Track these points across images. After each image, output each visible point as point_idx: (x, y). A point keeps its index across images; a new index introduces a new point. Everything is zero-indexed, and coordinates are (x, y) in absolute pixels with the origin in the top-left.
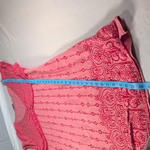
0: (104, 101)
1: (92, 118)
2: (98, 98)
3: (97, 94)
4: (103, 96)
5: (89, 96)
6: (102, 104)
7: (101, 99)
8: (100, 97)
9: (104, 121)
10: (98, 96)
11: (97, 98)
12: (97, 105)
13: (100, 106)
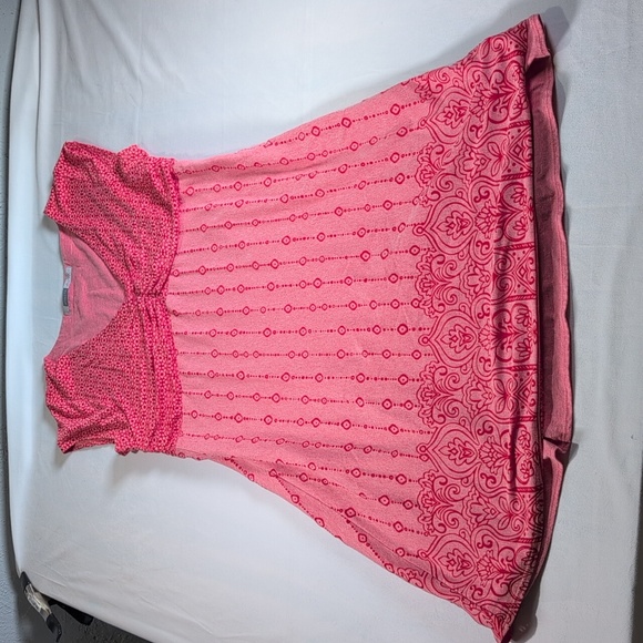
0: (437, 239)
1: (387, 292)
2: (423, 230)
3: (422, 219)
4: (437, 224)
5: (394, 229)
6: (430, 247)
7: (431, 232)
8: (430, 226)
9: (424, 294)
10: (423, 224)
11: (420, 230)
12: (413, 250)
13: (422, 252)
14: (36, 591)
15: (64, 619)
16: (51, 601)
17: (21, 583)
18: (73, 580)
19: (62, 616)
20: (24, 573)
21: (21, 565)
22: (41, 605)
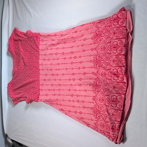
14: (9, 138)
15: (16, 145)
16: (13, 141)
17: (6, 136)
18: (18, 136)
19: (16, 144)
20: (6, 134)
21: (6, 132)
22: (11, 142)
